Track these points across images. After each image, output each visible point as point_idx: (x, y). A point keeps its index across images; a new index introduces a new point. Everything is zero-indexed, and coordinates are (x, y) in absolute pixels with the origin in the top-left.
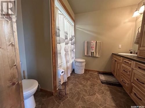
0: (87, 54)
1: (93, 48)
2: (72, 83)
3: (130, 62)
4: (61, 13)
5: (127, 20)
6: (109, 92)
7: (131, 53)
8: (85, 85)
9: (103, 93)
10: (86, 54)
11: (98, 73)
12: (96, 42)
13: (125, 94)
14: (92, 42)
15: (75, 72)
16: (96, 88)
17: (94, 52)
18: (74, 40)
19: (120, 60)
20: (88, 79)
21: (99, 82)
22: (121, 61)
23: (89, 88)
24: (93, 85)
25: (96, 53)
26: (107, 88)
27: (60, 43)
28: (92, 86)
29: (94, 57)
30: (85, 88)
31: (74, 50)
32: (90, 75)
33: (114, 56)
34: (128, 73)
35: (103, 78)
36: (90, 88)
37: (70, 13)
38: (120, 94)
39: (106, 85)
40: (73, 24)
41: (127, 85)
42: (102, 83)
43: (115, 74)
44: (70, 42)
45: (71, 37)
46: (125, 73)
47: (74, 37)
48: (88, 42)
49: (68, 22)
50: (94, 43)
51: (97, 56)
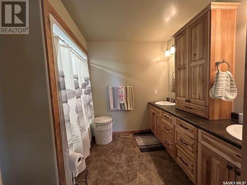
0: (114, 107)
1: (123, 96)
2: (96, 168)
3: (170, 118)
4: (65, 44)
5: (158, 59)
6: (152, 165)
7: (168, 100)
8: (119, 164)
9: (146, 168)
10: (112, 108)
11: (133, 134)
12: (126, 87)
13: (171, 159)
14: (119, 88)
15: (98, 143)
16: (136, 163)
17: (124, 104)
18: (89, 85)
19: (159, 113)
20: (121, 151)
21: (137, 152)
22: (160, 115)
23: (125, 167)
24: (130, 160)
25: (127, 104)
26: (149, 158)
27: (67, 102)
28: (129, 162)
29: (125, 110)
30: (120, 170)
31: (92, 103)
32: (123, 142)
33: (151, 106)
34: (170, 131)
35: (141, 141)
36: (128, 166)
37: (80, 42)
38: (165, 161)
39: (147, 153)
40: (86, 58)
41: (170, 147)
42: (142, 150)
43: (155, 132)
44: (83, 90)
45: (84, 81)
46: (167, 132)
47: (89, 81)
48: (113, 88)
49: (77, 58)
50: (124, 90)
51: (129, 109)
